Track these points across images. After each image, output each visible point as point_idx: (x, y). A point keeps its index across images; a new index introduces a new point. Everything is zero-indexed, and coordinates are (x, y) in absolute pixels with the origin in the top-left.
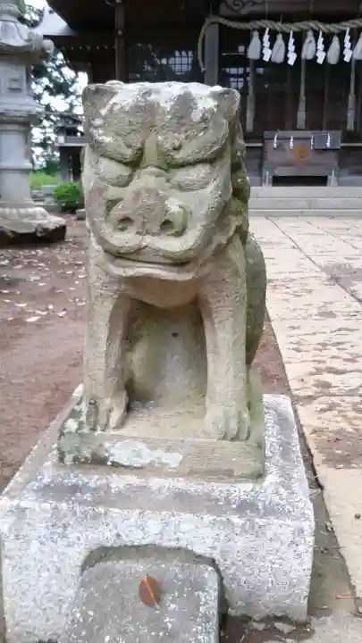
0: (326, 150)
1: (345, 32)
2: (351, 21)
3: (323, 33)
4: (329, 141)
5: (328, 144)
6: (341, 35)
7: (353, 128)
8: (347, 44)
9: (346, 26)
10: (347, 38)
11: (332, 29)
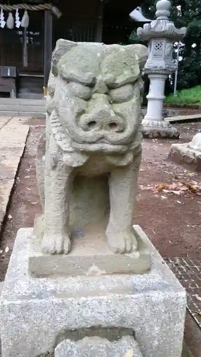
0: (8, 77)
1: (16, 11)
2: (18, 5)
3: (3, 10)
4: (9, 72)
5: (9, 74)
6: (14, 12)
7: (27, 65)
8: (18, 18)
9: (16, 7)
10: (17, 14)
11: (8, 8)
